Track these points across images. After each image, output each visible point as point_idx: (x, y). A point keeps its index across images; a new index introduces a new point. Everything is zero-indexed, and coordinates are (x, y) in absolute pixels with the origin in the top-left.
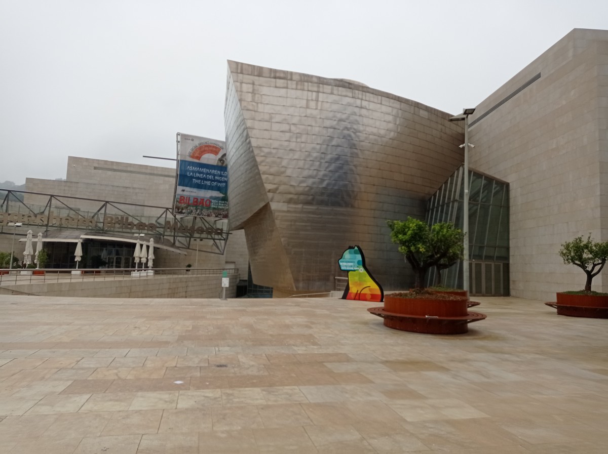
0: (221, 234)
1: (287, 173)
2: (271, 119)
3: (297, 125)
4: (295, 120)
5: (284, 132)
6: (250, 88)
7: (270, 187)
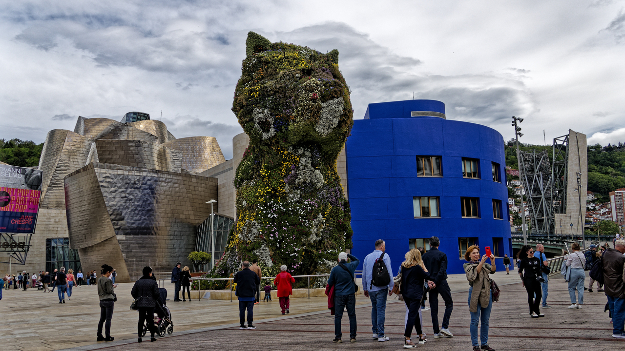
0: (23, 247)
1: (126, 219)
2: (116, 191)
3: (129, 194)
4: (128, 191)
5: (122, 198)
6: (104, 175)
7: (116, 227)
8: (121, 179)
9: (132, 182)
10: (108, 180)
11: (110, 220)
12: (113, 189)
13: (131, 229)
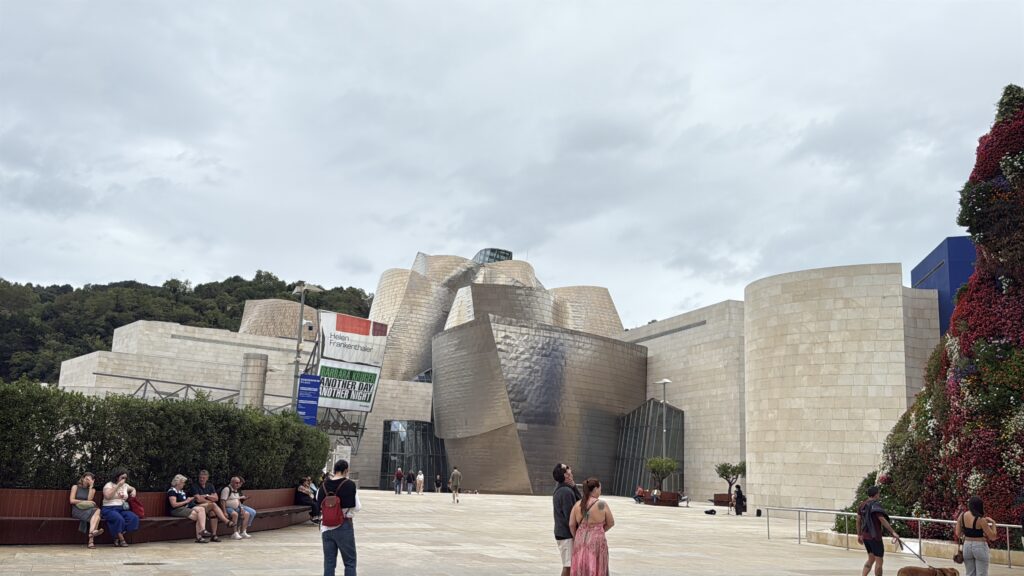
0: (355, 430)
1: (528, 400)
2: (517, 358)
3: (535, 363)
4: (533, 360)
5: (526, 368)
6: (503, 334)
7: (516, 411)
8: (525, 340)
9: (540, 346)
10: (508, 341)
11: (508, 400)
12: (513, 355)
13: (536, 416)
